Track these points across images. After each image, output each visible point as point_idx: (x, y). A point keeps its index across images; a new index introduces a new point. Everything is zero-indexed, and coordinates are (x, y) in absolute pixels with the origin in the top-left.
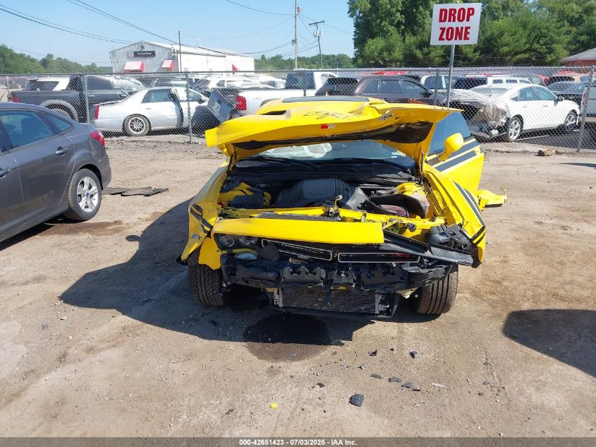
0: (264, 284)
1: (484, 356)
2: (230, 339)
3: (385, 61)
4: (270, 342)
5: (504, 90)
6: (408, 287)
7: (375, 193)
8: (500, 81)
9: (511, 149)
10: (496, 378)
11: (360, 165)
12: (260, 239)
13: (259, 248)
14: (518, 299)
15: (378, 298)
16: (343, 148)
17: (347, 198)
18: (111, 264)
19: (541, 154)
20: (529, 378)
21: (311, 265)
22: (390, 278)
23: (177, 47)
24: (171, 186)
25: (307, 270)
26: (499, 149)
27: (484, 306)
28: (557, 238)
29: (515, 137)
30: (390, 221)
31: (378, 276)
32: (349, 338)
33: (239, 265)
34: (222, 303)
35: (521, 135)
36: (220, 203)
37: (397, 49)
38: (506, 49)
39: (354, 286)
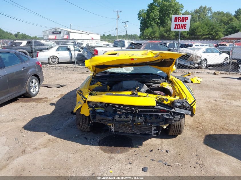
0: (107, 122)
1: (196, 152)
2: (92, 145)
3: (152, 37)
4: (109, 146)
5: (199, 49)
6: (165, 124)
7: (151, 86)
8: (198, 45)
9: (203, 72)
10: (201, 161)
11: (145, 75)
12: (106, 103)
13: (105, 108)
14: (208, 130)
15: (153, 128)
16: (138, 69)
17: (141, 88)
18: (43, 114)
19: (215, 74)
20: (214, 161)
21: (127, 114)
22: (158, 120)
23: (70, 30)
24: (67, 84)
25: (125, 116)
26: (198, 72)
27: (195, 132)
28: (223, 106)
29: (204, 67)
30: (158, 97)
31: (153, 119)
32: (141, 145)
33: (97, 114)
34: (89, 130)
35: (207, 66)
36: (90, 90)
37: (157, 32)
38: (199, 33)
39: (144, 123)
